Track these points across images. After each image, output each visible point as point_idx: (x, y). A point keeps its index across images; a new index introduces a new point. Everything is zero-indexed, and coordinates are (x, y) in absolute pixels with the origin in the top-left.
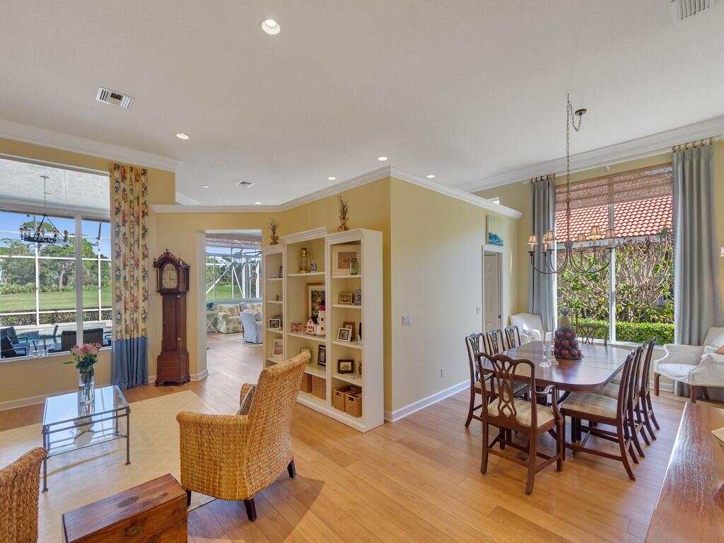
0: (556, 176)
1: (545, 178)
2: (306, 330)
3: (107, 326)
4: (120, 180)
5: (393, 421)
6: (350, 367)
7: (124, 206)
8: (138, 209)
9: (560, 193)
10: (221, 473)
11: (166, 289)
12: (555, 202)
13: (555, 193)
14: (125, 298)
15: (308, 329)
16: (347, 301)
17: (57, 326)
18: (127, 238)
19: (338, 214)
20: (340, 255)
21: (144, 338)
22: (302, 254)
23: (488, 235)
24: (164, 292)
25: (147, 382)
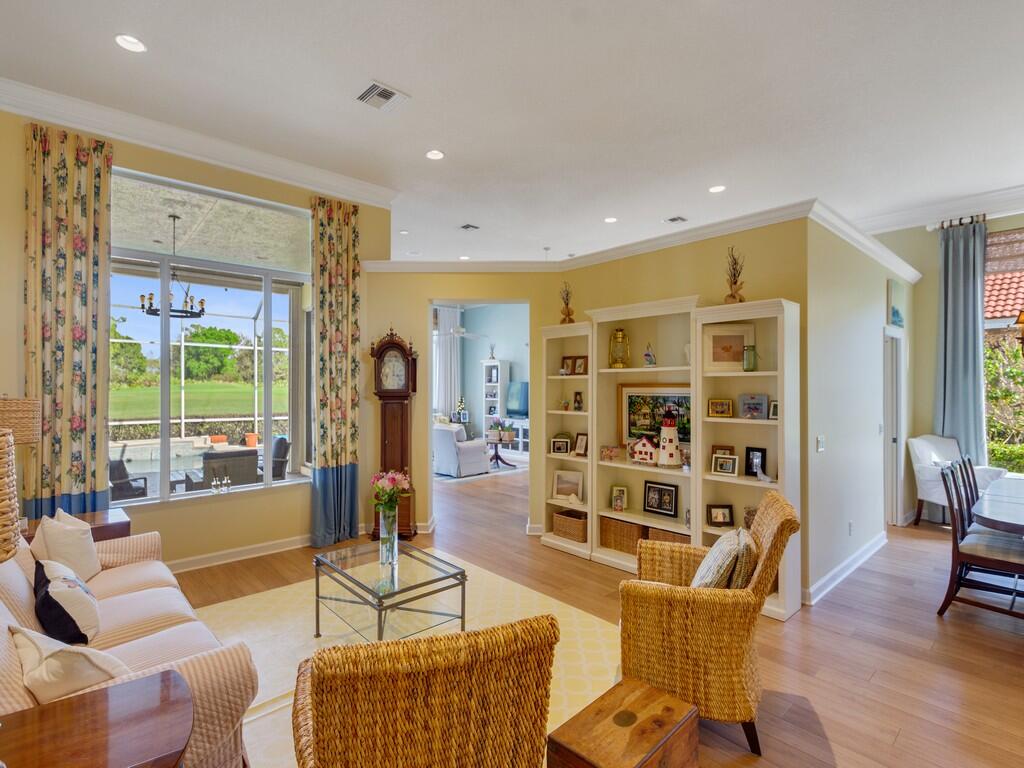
0: (988, 218)
1: (967, 220)
2: (633, 457)
3: (196, 446)
4: (325, 222)
5: (813, 603)
6: (727, 515)
7: (332, 263)
8: (347, 266)
9: (992, 245)
10: (709, 678)
11: (388, 391)
12: (985, 260)
13: (986, 246)
14: (331, 403)
15: (637, 457)
16: (722, 412)
17: (125, 446)
18: (333, 311)
19: (725, 277)
20: (716, 340)
21: (354, 466)
22: (616, 338)
23: (890, 310)
24: (384, 395)
25: (357, 533)
